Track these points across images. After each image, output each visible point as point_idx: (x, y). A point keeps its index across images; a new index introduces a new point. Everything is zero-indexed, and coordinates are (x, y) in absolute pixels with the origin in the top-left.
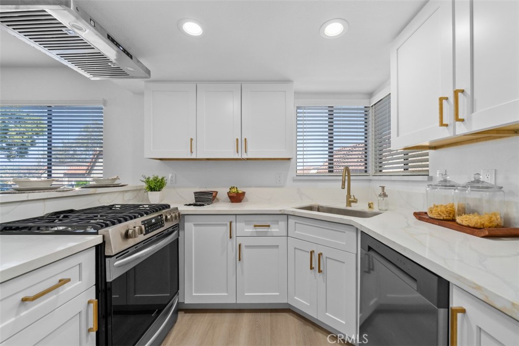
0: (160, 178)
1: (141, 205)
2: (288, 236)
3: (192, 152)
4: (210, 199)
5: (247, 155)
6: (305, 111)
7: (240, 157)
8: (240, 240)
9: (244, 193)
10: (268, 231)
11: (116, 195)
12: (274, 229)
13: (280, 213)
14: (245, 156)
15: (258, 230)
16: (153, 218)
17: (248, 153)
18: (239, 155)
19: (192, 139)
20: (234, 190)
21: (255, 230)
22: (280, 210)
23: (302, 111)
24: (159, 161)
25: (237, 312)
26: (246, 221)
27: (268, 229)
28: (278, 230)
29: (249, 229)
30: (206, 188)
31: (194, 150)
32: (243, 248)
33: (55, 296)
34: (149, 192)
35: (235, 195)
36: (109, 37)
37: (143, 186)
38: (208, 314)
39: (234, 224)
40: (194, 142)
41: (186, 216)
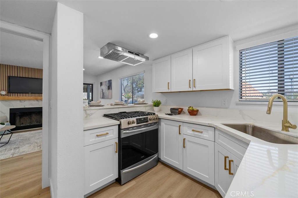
0: (158, 101)
1: (145, 112)
2: (215, 142)
3: (169, 89)
4: (177, 112)
5: (196, 89)
6: (246, 52)
7: (192, 90)
8: (185, 137)
9: (197, 111)
10: (201, 135)
11: (142, 107)
12: (205, 135)
13: (209, 125)
14: (194, 89)
15: (195, 133)
16: (142, 118)
17: (196, 87)
18: (191, 89)
19: (168, 83)
20: (191, 108)
21: (193, 133)
22: (209, 124)
23: (249, 51)
24: (160, 93)
25: (184, 176)
26: (188, 127)
27: (201, 134)
28: (208, 136)
29: (190, 132)
30: (179, 106)
31: (170, 88)
32: (186, 141)
33: (105, 137)
34: (154, 107)
35: (191, 111)
36: (129, 52)
37: (151, 104)
38: (170, 170)
39: (181, 127)
40: (170, 84)
41: (162, 119)
